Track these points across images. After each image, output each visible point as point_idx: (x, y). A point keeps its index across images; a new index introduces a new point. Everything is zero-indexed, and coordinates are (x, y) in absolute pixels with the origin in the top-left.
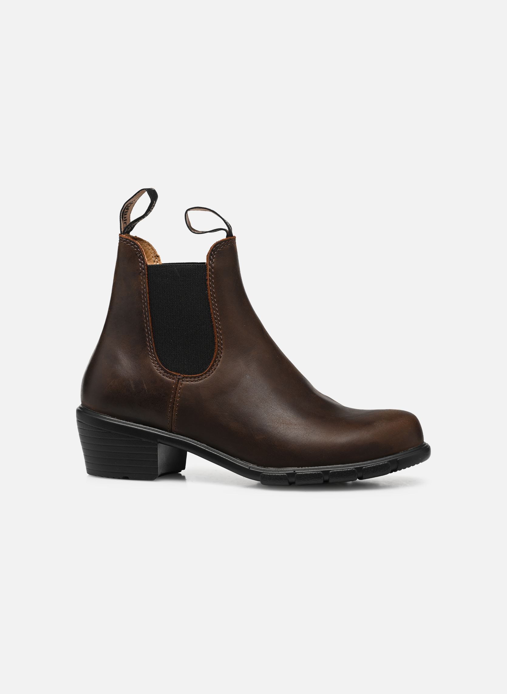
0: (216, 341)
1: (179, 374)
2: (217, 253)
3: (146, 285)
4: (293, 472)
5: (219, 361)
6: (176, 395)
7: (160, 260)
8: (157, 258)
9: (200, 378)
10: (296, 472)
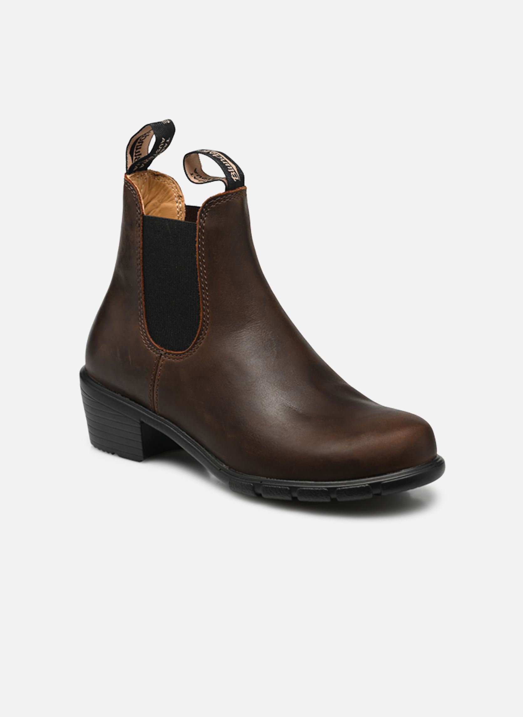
0: (201, 315)
1: (162, 349)
2: (210, 211)
3: (140, 239)
4: (259, 482)
5: (203, 339)
6: (157, 373)
7: (183, 201)
8: (181, 198)
9: (181, 357)
10: (263, 483)
